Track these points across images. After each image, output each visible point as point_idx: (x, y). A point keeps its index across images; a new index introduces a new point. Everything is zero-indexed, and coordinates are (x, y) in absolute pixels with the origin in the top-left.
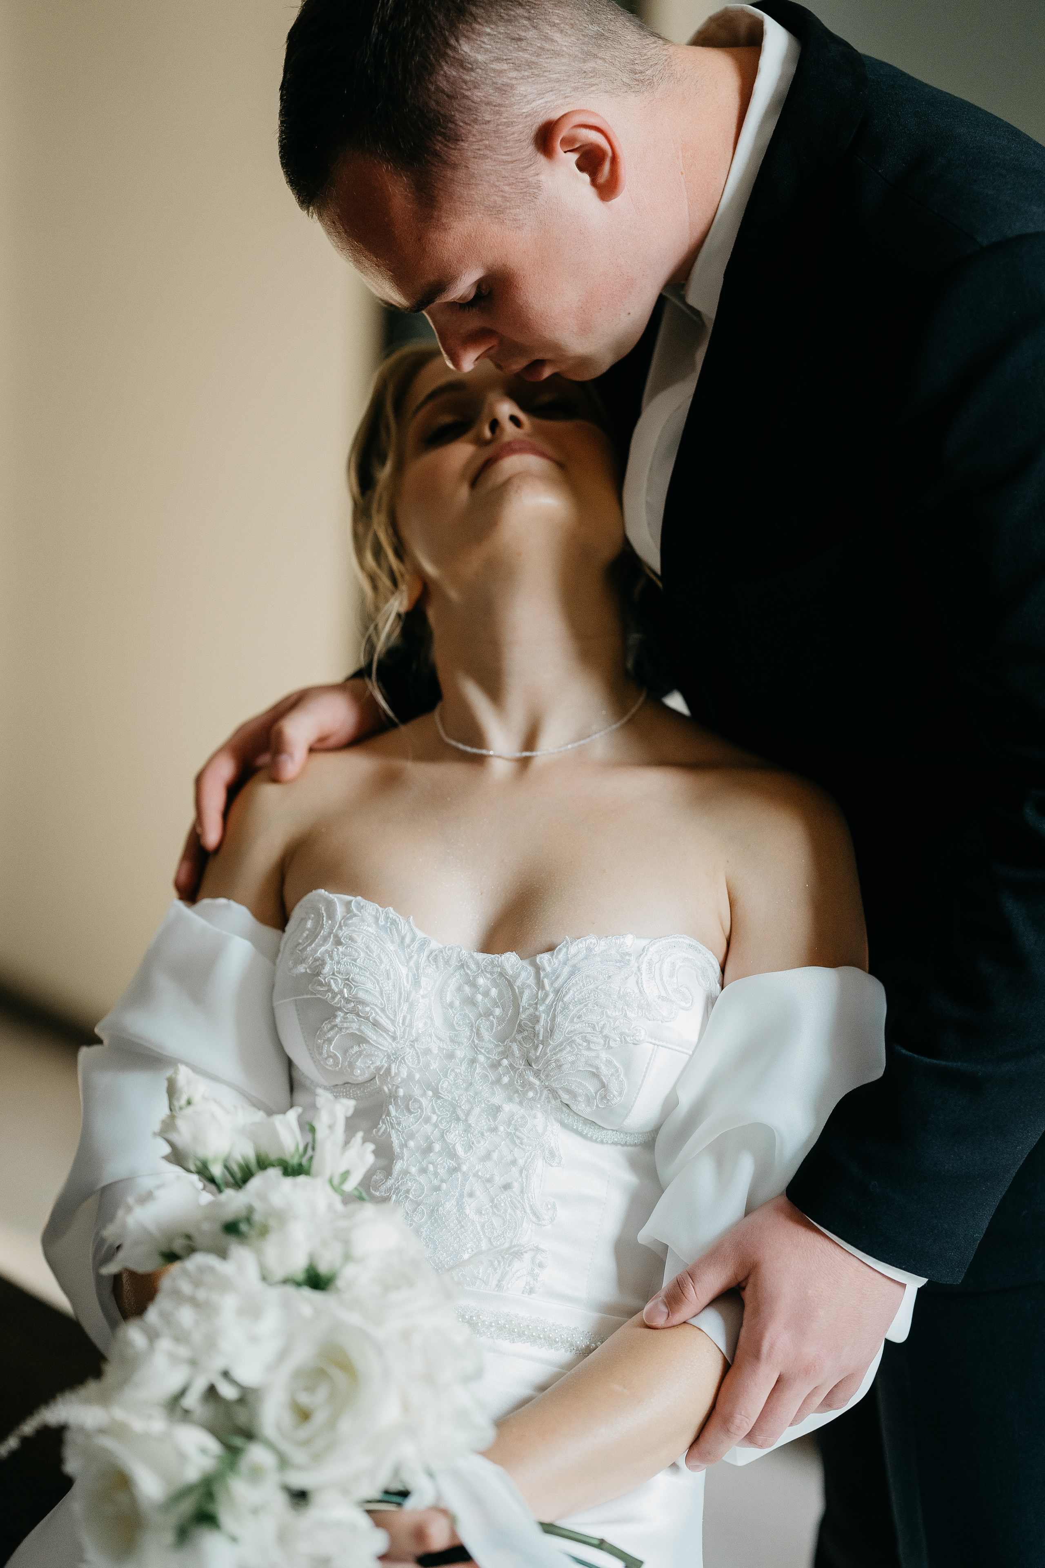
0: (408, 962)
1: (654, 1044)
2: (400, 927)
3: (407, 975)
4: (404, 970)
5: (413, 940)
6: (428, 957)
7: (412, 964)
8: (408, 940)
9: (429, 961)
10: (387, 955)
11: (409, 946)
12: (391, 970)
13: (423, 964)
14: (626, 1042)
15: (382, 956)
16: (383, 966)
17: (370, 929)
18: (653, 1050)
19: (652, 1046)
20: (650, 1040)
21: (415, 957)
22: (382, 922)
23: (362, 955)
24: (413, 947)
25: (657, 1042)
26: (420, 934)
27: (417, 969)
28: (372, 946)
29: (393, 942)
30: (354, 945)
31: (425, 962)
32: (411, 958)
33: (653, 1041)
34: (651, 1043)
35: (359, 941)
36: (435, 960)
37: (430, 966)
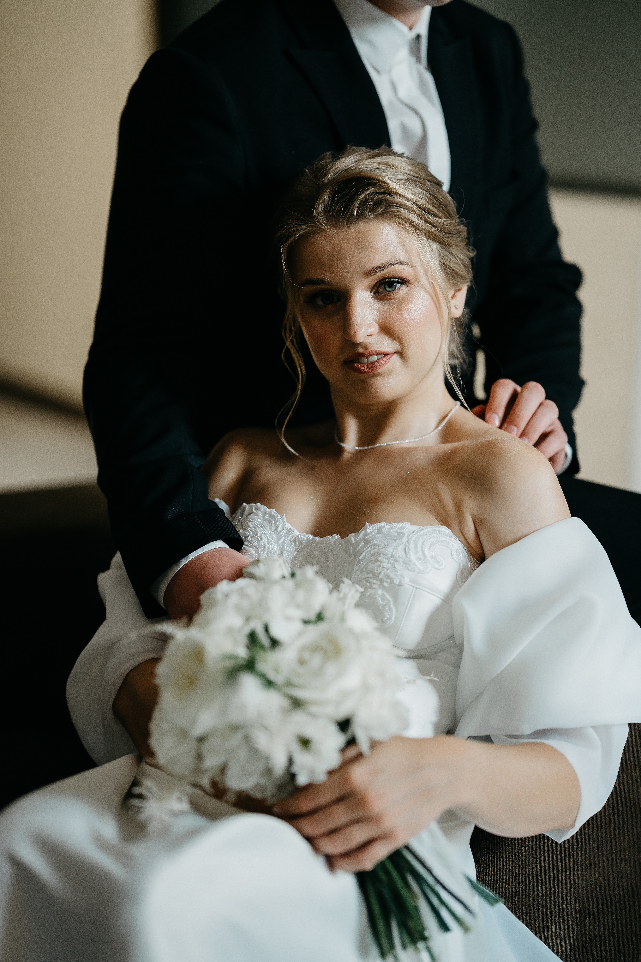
0: (278, 541)
1: (414, 587)
2: (277, 520)
3: (276, 549)
4: (275, 546)
5: (283, 529)
6: (290, 540)
7: (280, 542)
8: (280, 528)
9: (291, 542)
10: (266, 535)
11: (280, 532)
12: (267, 544)
13: (287, 543)
14: (394, 584)
15: (263, 536)
16: (262, 542)
17: (260, 521)
18: (413, 590)
19: (412, 588)
20: (410, 584)
21: (283, 539)
22: (267, 517)
23: (251, 535)
24: (283, 533)
25: (415, 586)
26: (288, 526)
27: (283, 546)
28: (258, 530)
29: (271, 528)
30: (248, 529)
31: (288, 542)
32: (280, 538)
33: (413, 585)
34: (411, 586)
35: (251, 526)
36: (294, 541)
37: (291, 545)
